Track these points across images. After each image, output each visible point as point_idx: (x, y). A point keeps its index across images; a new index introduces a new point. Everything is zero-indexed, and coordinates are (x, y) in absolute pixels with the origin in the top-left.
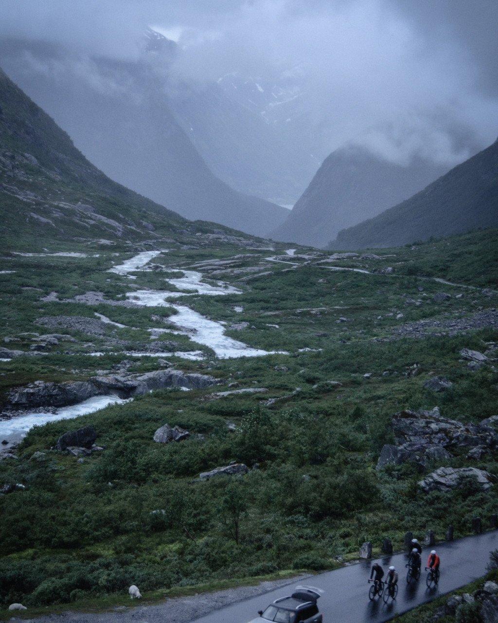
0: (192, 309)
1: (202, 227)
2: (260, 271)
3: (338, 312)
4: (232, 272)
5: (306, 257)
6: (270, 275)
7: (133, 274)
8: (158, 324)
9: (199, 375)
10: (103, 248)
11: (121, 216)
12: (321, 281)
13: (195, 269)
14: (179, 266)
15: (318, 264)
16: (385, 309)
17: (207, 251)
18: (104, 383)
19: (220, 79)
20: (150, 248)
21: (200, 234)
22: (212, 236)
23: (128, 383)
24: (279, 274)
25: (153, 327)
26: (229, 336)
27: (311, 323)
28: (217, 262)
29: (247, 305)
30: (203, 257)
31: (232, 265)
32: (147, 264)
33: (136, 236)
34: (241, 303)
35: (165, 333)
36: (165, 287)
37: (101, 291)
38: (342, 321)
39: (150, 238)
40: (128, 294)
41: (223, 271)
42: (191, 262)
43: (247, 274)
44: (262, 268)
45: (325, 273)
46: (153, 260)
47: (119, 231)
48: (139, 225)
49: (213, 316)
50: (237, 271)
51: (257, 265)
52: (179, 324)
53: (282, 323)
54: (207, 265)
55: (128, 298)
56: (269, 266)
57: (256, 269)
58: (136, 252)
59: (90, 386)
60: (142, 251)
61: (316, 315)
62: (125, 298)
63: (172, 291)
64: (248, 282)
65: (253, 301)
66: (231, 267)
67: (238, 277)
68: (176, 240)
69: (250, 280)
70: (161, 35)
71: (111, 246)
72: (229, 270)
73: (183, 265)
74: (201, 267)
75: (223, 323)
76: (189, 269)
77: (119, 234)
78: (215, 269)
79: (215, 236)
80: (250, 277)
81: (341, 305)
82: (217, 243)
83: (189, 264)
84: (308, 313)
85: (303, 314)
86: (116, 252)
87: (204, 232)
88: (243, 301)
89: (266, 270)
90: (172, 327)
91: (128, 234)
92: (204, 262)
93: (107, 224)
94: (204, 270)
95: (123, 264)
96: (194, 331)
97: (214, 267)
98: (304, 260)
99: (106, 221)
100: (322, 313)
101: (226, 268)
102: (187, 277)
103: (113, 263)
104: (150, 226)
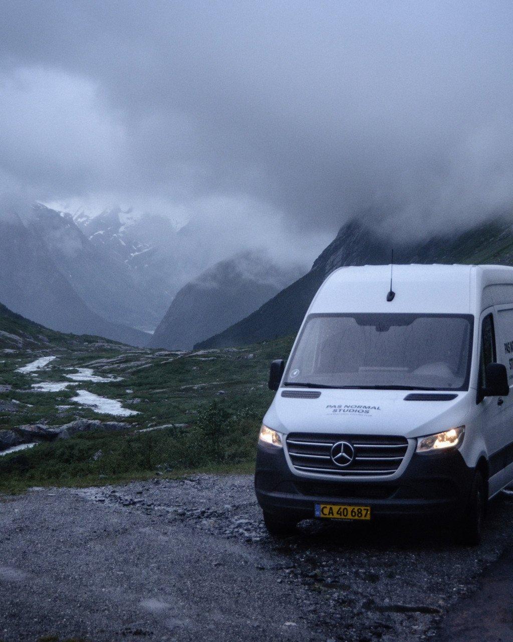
0: (90, 391)
1: (89, 339)
2: (142, 365)
3: (216, 387)
4: (119, 366)
5: (179, 353)
6: (151, 366)
7: (34, 372)
8: (63, 402)
9: (116, 423)
10: (8, 356)
11: (21, 332)
12: (195, 368)
13: (87, 367)
14: (73, 365)
15: (189, 357)
16: (255, 382)
17: (95, 354)
18: (27, 431)
19: (91, 237)
20: (46, 354)
21: (87, 343)
22: (97, 344)
23: (50, 430)
24: (158, 365)
25: (58, 405)
26: (127, 408)
27: (195, 397)
28: (105, 360)
29: (136, 388)
30: (92, 358)
31: (118, 362)
32: (46, 365)
33: (33, 347)
34: (131, 387)
35: (71, 408)
36: (63, 379)
37: (9, 384)
38: (221, 393)
39: (47, 347)
40: (32, 386)
41: (111, 367)
42: (83, 362)
43: (131, 367)
44: (144, 362)
45: (197, 363)
46: (50, 363)
47: (20, 343)
48: (36, 338)
49: (109, 396)
50: (122, 366)
51: (139, 360)
52: (81, 402)
53: (170, 398)
54: (96, 363)
55: (34, 388)
56: (150, 360)
57: (139, 363)
58: (36, 357)
59: (13, 434)
60: (41, 357)
61: (197, 390)
62: (30, 388)
63: (70, 382)
64: (133, 373)
65: (140, 385)
66: (117, 363)
67: (123, 370)
68: (68, 348)
69: (134, 372)
70: (43, 206)
71: (14, 354)
72: (116, 365)
73: (76, 365)
74: (92, 364)
75: (118, 400)
76: (83, 367)
77: (20, 345)
78: (103, 366)
79: (101, 344)
80: (134, 369)
81: (217, 382)
82: (101, 349)
83: (81, 364)
84: (191, 389)
85: (186, 390)
86: (18, 358)
87: (90, 342)
88: (132, 385)
89: (146, 363)
90: (76, 403)
91: (28, 345)
92: (93, 362)
93: (10, 339)
94: (95, 367)
95: (26, 366)
96: (96, 406)
97: (103, 364)
98: (177, 355)
99: (9, 336)
100: (202, 388)
101: (113, 364)
102: (81, 373)
103: (17, 366)
104: (46, 339)
